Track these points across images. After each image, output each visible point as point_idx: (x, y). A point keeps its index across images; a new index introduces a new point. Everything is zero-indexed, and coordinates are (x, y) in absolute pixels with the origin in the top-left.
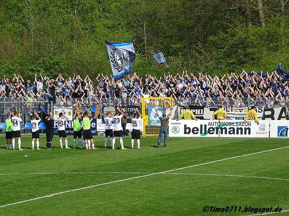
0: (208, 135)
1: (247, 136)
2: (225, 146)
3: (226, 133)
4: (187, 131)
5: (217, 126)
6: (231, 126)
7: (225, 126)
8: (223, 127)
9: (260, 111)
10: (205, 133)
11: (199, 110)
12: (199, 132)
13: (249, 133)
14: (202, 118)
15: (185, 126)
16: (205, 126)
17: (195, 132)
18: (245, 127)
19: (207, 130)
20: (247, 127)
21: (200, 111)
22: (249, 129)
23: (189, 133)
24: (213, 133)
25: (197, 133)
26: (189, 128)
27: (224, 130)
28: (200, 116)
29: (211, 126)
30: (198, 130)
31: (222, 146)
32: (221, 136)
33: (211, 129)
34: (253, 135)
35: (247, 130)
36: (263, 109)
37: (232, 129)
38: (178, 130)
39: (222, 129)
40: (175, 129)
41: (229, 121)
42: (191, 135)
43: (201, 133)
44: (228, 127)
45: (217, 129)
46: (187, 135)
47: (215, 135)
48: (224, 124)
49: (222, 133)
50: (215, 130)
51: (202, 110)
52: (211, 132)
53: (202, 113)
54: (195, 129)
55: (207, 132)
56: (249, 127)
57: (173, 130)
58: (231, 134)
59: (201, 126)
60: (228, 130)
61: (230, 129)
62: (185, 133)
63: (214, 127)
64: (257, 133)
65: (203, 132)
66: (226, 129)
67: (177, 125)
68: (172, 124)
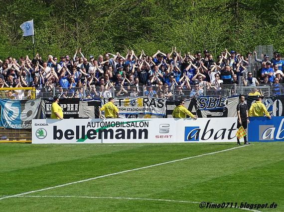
0: (87, 141)
1: (143, 141)
2: (110, 156)
3: (112, 137)
4: (58, 135)
5: (100, 127)
6: (120, 128)
7: (111, 128)
8: (108, 129)
9: (160, 105)
10: (83, 138)
11: (72, 105)
12: (75, 136)
13: (146, 137)
14: (76, 117)
15: (55, 127)
16: (83, 127)
17: (69, 136)
18: (141, 128)
19: (86, 134)
20: (143, 128)
21: (74, 106)
22: (146, 131)
23: (60, 138)
24: (94, 138)
25: (72, 138)
26: (60, 131)
27: (109, 133)
28: (75, 113)
29: (92, 128)
30: (72, 133)
31: (105, 156)
32: (105, 141)
33: (92, 132)
34: (152, 139)
35: (143, 133)
36: (164, 103)
37: (120, 132)
38: (45, 134)
39: (106, 132)
40: (41, 133)
41: (116, 120)
42: (64, 141)
43: (78, 137)
44: (115, 129)
45: (100, 131)
46: (57, 141)
47: (97, 141)
48: (110, 125)
49: (106, 137)
50: (98, 133)
51: (76, 105)
52: (92, 136)
53: (76, 109)
54: (69, 133)
55: (86, 137)
56: (146, 128)
57: (38, 134)
58: (119, 138)
59: (78, 127)
60: (115, 133)
61: (117, 131)
62: (55, 137)
63: (95, 129)
64: (157, 137)
65: (80, 137)
66: (111, 131)
67: (43, 127)
68: (36, 125)
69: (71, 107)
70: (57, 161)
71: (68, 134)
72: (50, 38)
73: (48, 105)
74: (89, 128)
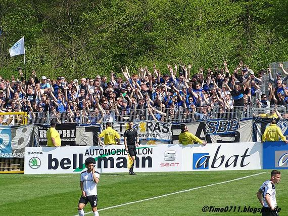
1: (147, 169)
2: (110, 187)
3: (112, 166)
4: (53, 164)
5: (99, 155)
6: (121, 156)
7: (111, 156)
8: (107, 157)
9: (165, 130)
10: (81, 167)
11: (68, 131)
12: (72, 165)
13: (150, 166)
14: (73, 144)
15: (50, 156)
16: (81, 155)
17: (65, 166)
18: (143, 155)
19: (84, 162)
20: (146, 156)
21: (71, 132)
22: (150, 159)
23: (55, 168)
25: (68, 168)
26: (56, 160)
27: (109, 162)
28: (71, 140)
29: (90, 156)
30: (69, 162)
31: (105, 187)
32: (105, 171)
34: (156, 168)
35: (147, 161)
36: (170, 127)
37: (122, 160)
38: (39, 164)
39: (106, 160)
40: (34, 162)
41: (116, 147)
42: (60, 170)
43: (75, 167)
44: (115, 157)
45: (100, 160)
46: (52, 172)
48: (110, 152)
49: (106, 166)
50: (97, 162)
51: (73, 131)
53: (73, 136)
54: (66, 162)
55: (84, 166)
56: (150, 155)
57: (31, 164)
58: (121, 167)
59: (75, 156)
60: (116, 162)
61: (118, 159)
62: (50, 167)
63: (95, 157)
64: (162, 165)
65: (78, 166)
66: (112, 159)
67: (36, 156)
68: (29, 153)
69: (66, 133)
70: (52, 194)
71: (64, 163)
72: (42, 57)
73: (41, 131)
74: (88, 156)
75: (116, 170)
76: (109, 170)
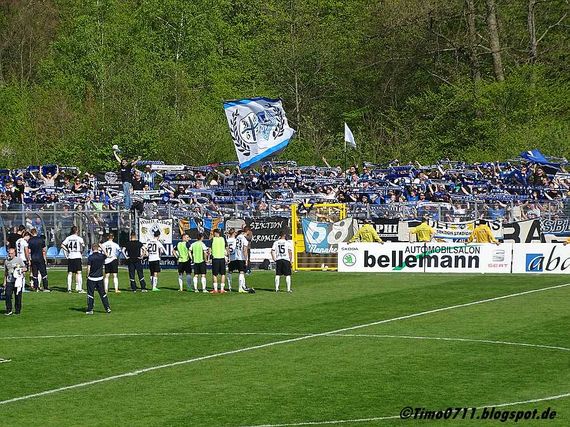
0: (406, 269)
1: (473, 270)
2: (435, 288)
3: (436, 265)
4: (370, 261)
5: (421, 253)
6: (446, 254)
7: (435, 254)
8: (431, 255)
9: (496, 227)
10: (401, 265)
11: (390, 226)
12: (391, 263)
13: (477, 266)
14: (395, 240)
15: (366, 252)
16: (401, 253)
17: (383, 264)
18: (470, 254)
19: (404, 260)
20: (473, 255)
21: (393, 227)
22: (477, 258)
23: (372, 265)
24: (414, 265)
25: (387, 265)
26: (373, 257)
27: (433, 260)
28: (391, 236)
29: (411, 254)
30: (388, 260)
31: (429, 287)
32: (428, 270)
33: (411, 259)
34: (484, 268)
35: (474, 261)
36: (501, 225)
37: (447, 259)
38: (353, 261)
39: (430, 258)
40: (348, 258)
41: (441, 244)
42: (377, 269)
43: (394, 265)
44: (440, 255)
45: (421, 258)
46: (369, 270)
47: (417, 269)
48: (434, 250)
49: (429, 265)
50: (418, 260)
51: (395, 226)
52: (411, 264)
53: (395, 231)
54: (384, 259)
55: (404, 264)
56: (477, 254)
57: (345, 261)
58: (445, 267)
59: (394, 253)
60: (440, 261)
61: (443, 258)
62: (366, 265)
63: (414, 255)
64: (490, 265)
65: (397, 263)
66: (436, 258)
67: (351, 252)
68: (343, 249)
69: (388, 228)
70: (373, 293)
71: (382, 261)
72: (364, 145)
74: (408, 254)
75: (440, 269)
76: (432, 269)
